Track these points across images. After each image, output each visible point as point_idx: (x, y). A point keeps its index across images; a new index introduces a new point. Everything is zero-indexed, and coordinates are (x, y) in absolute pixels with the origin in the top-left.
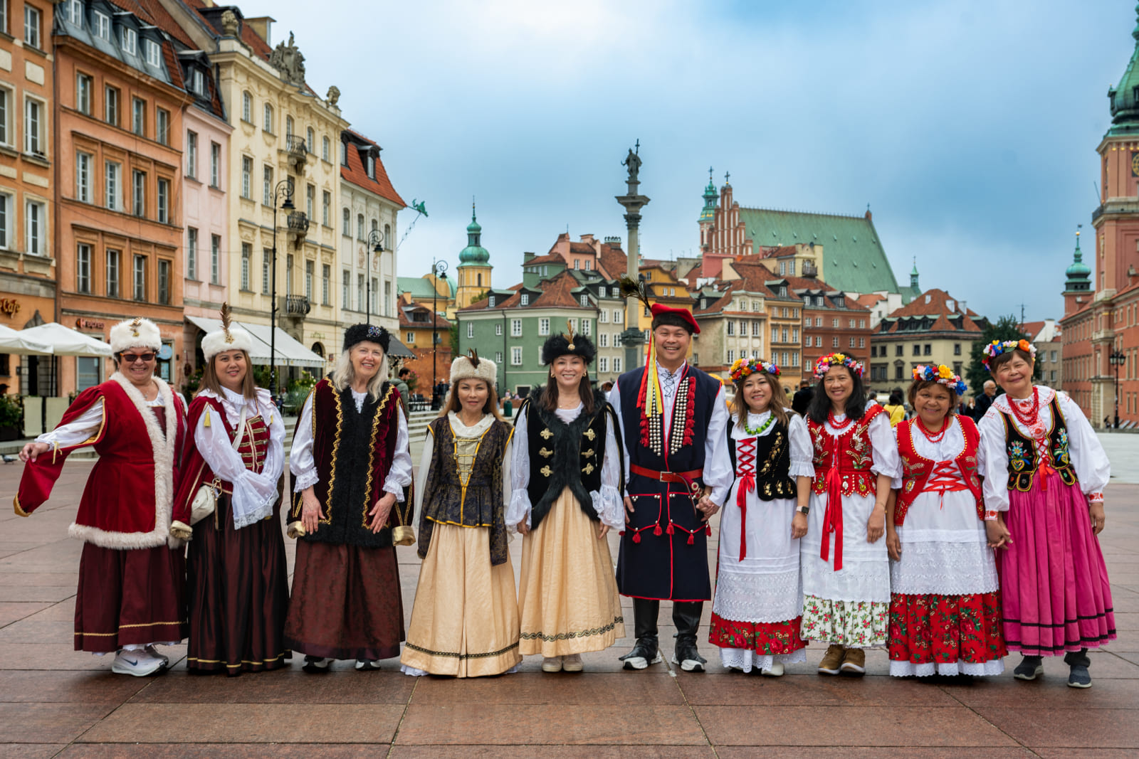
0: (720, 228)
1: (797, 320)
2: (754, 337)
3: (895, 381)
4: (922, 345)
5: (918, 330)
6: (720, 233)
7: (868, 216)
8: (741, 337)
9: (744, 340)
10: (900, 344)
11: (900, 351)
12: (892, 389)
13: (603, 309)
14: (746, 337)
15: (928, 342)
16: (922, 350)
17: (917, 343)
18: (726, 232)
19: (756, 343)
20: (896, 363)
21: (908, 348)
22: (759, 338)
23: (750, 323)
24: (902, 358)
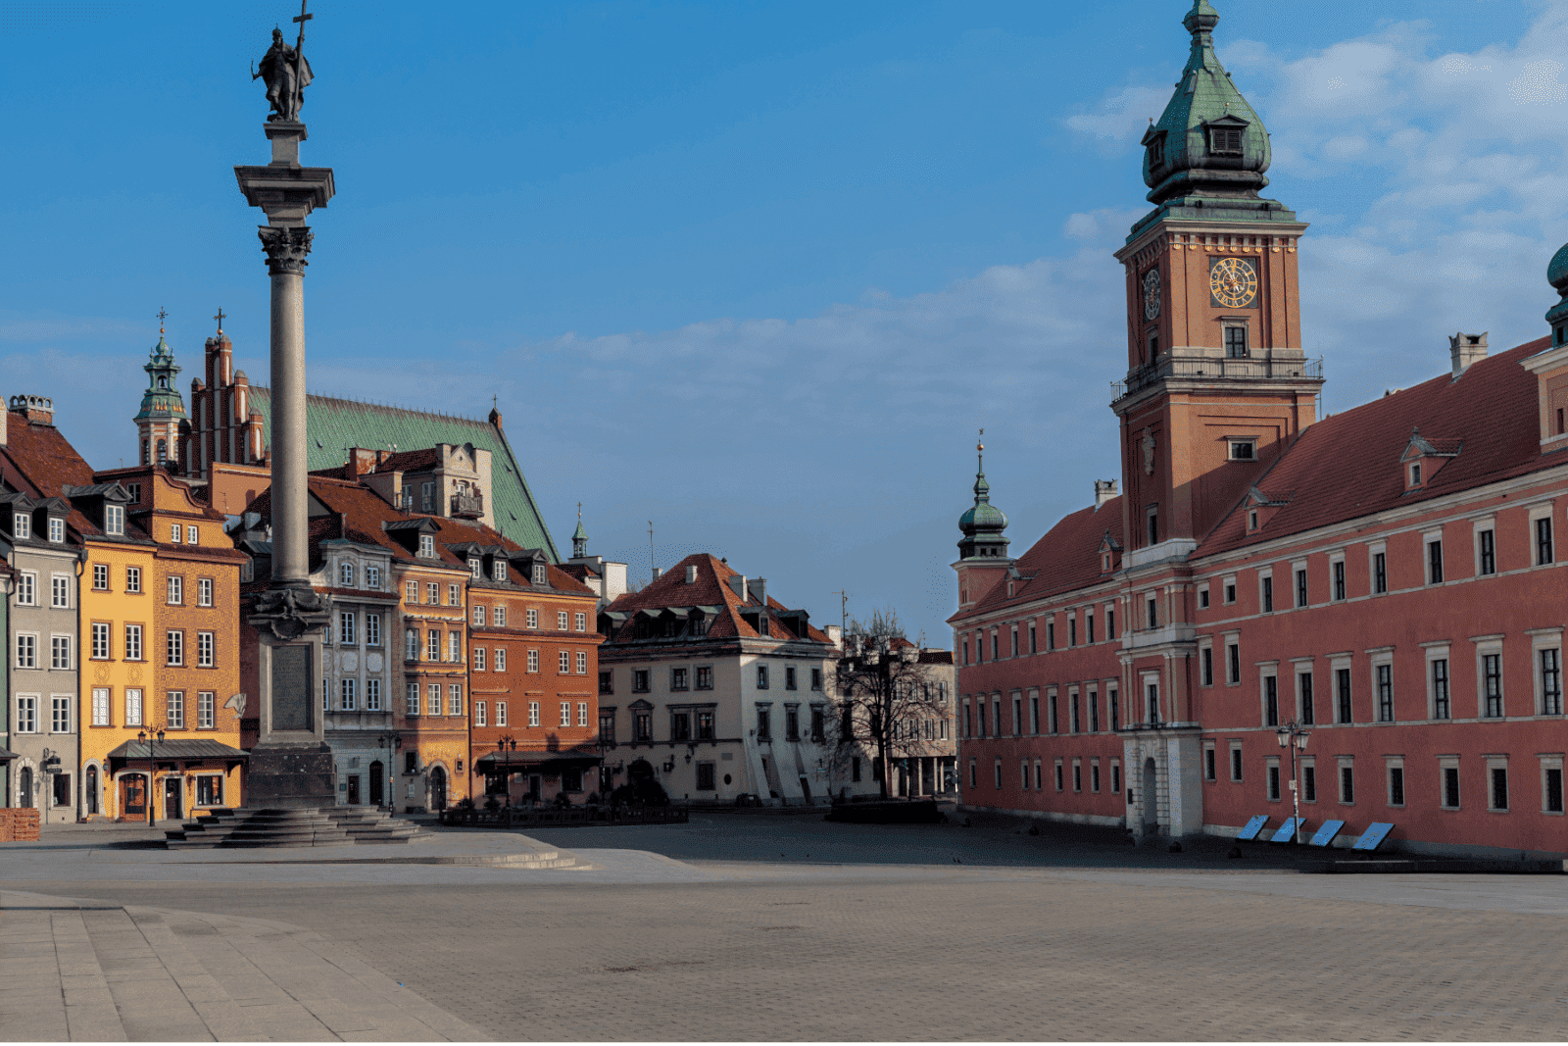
0: (203, 427)
1: (458, 610)
2: (370, 649)
3: (633, 745)
4: (691, 665)
5: (681, 638)
6: (203, 436)
7: (494, 417)
8: (344, 648)
9: (351, 655)
10: (641, 666)
11: (642, 681)
12: (628, 762)
13: (25, 572)
14: (355, 648)
15: (703, 662)
16: (691, 679)
17: (679, 664)
18: (218, 435)
19: (375, 661)
20: (633, 707)
21: (660, 674)
22: (381, 650)
23: (362, 615)
24: (646, 697)
